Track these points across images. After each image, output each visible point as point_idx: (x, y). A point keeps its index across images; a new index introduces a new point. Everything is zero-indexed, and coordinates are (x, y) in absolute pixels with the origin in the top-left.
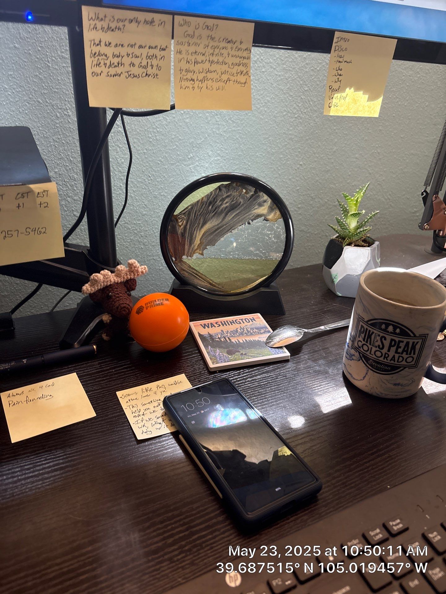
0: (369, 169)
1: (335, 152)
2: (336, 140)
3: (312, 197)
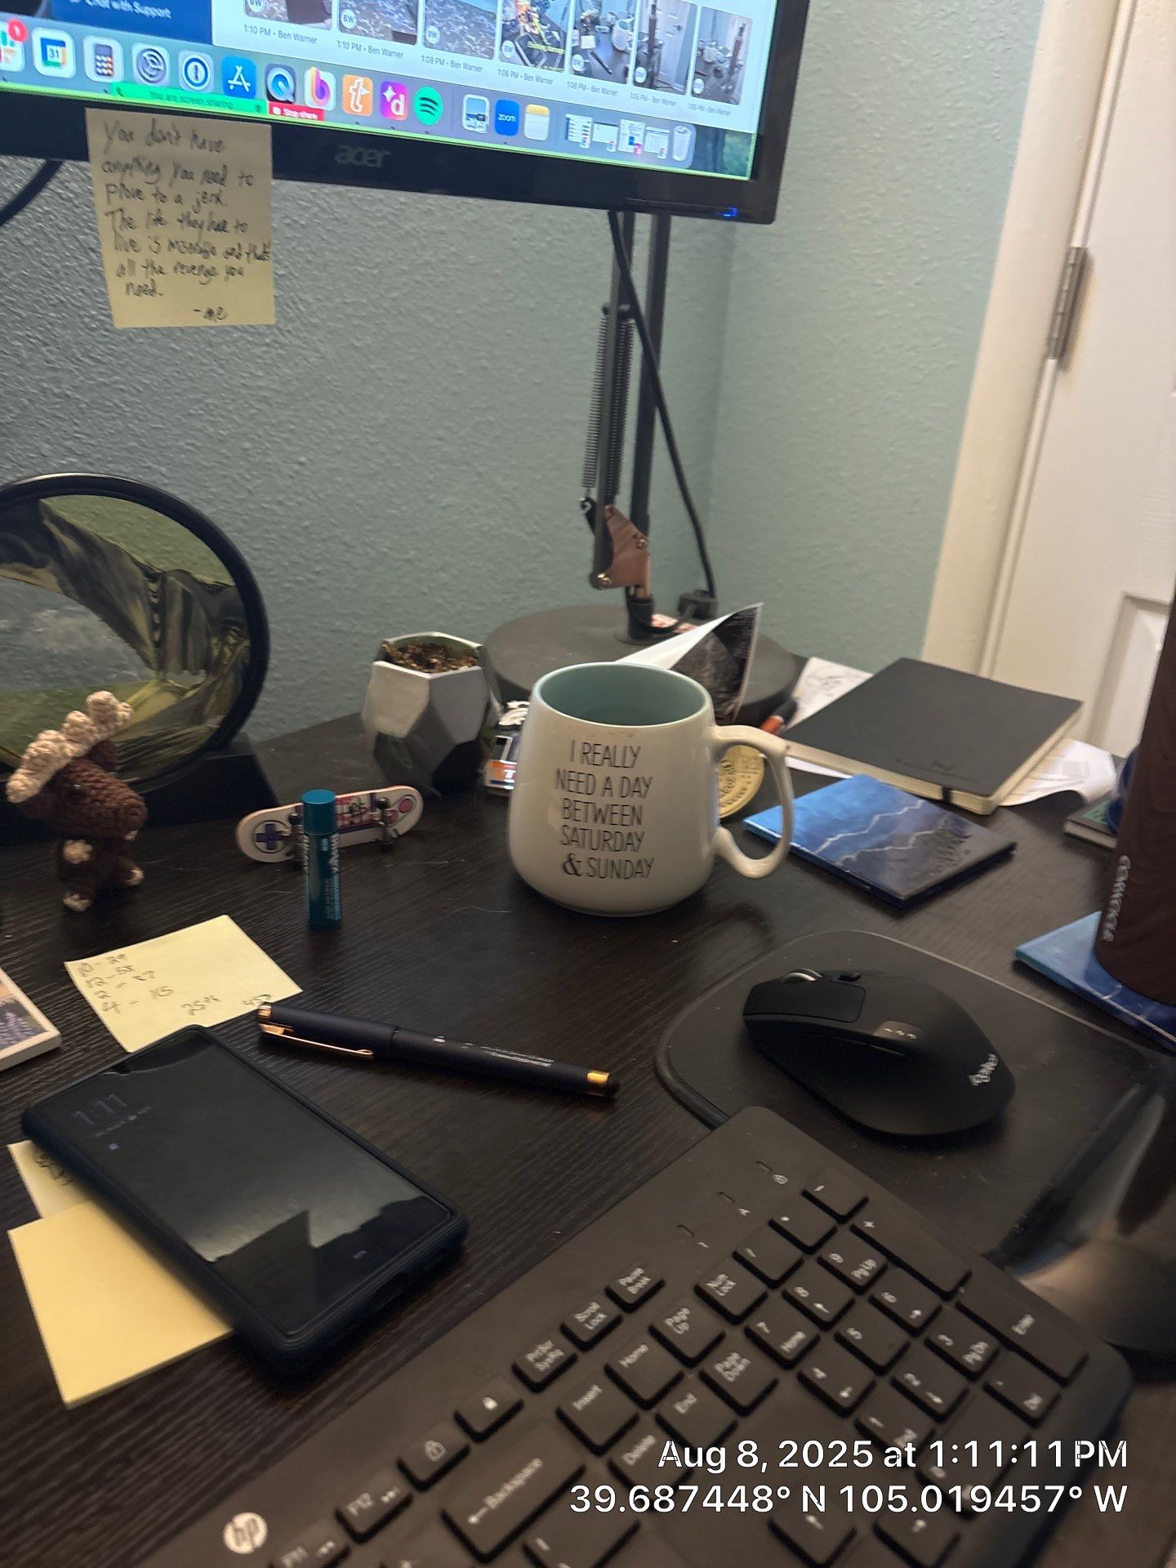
1: (383, 426)
2: (381, 396)
3: (345, 544)
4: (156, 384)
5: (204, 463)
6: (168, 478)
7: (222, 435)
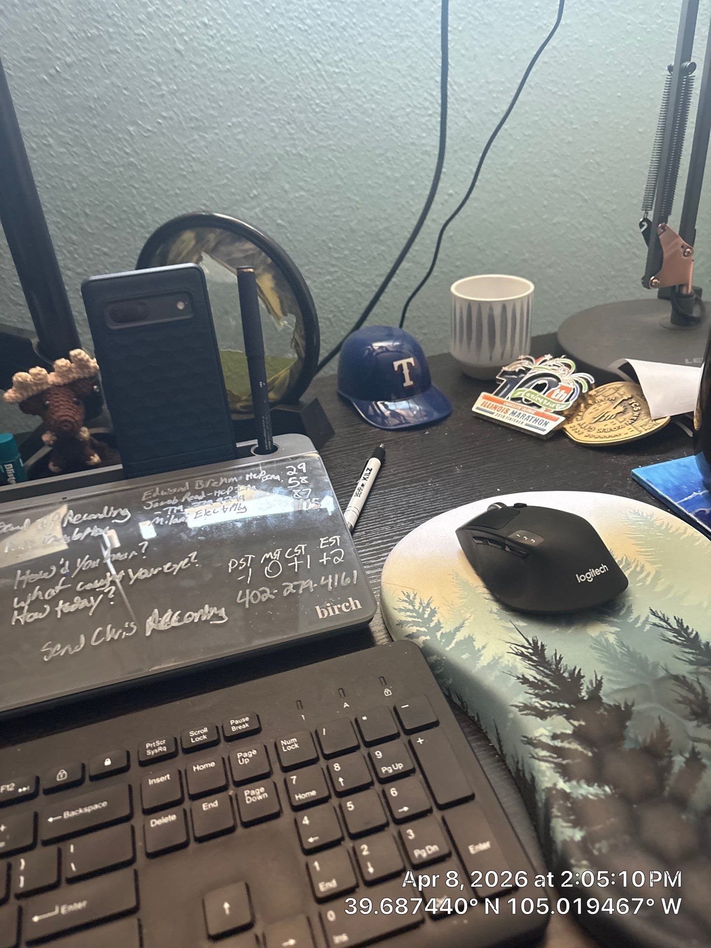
0: (582, 193)
1: (511, 168)
3: (478, 248)
4: (354, 144)
5: (383, 194)
6: (360, 204)
7: (396, 177)
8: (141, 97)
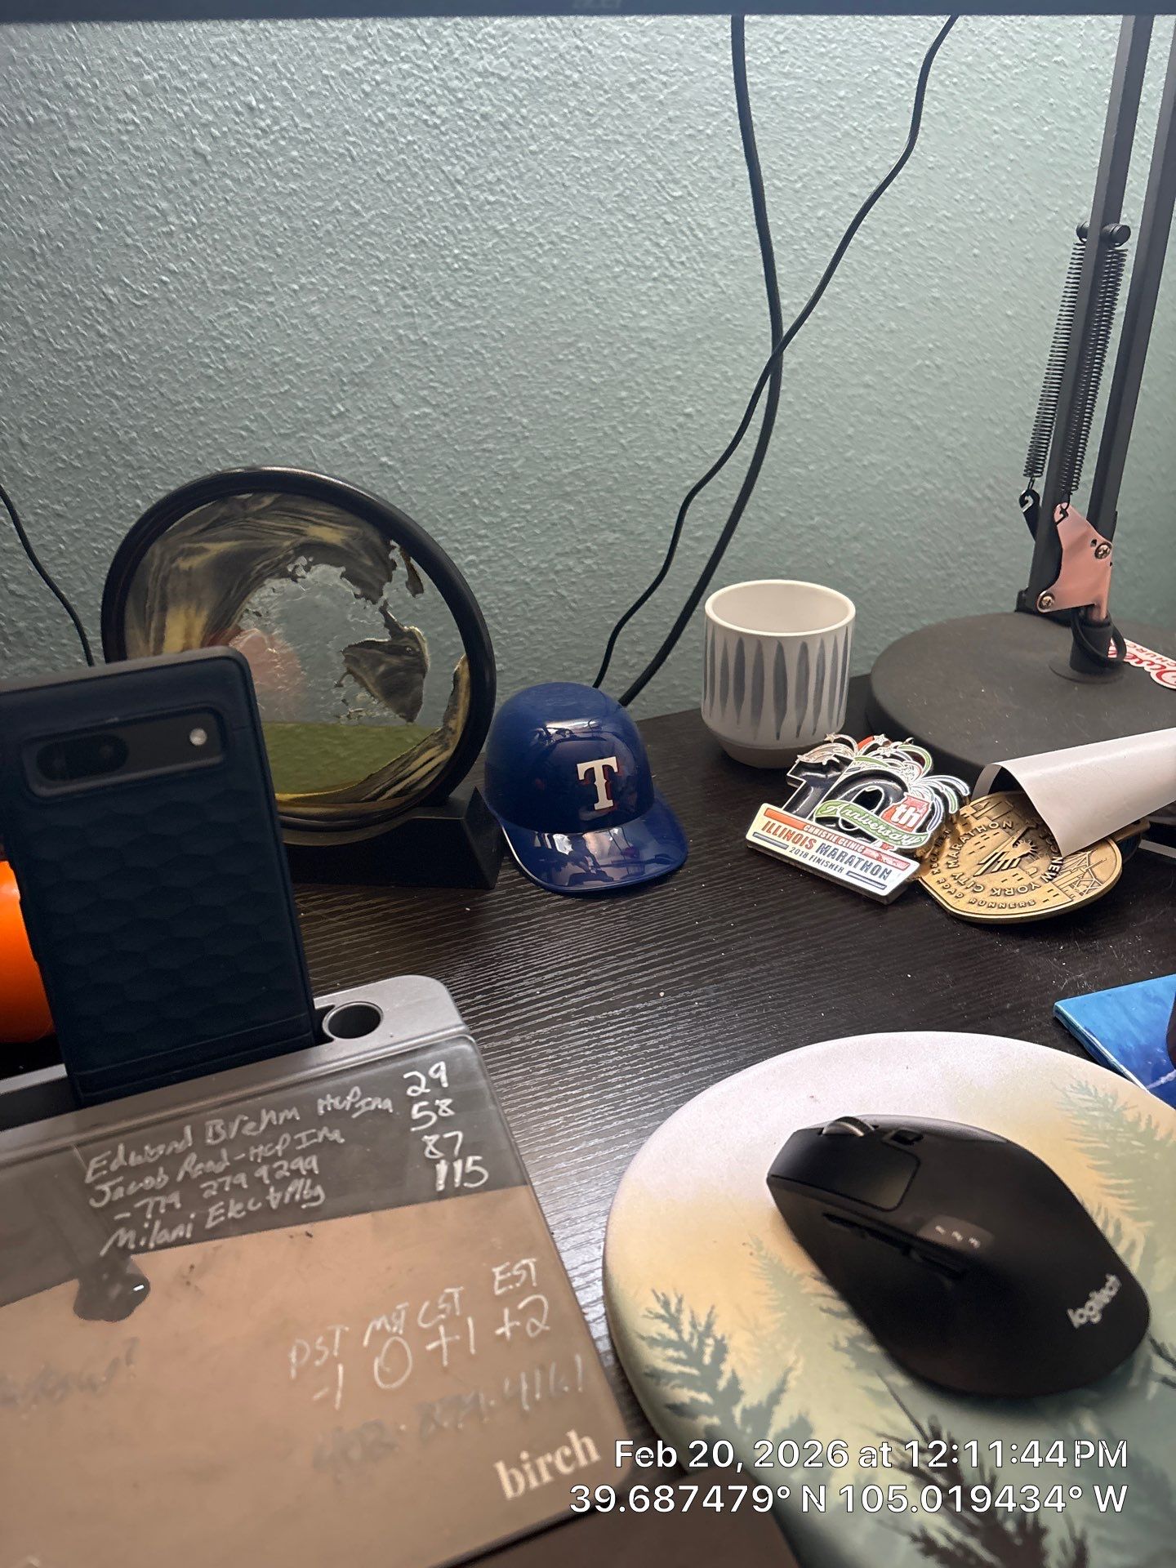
4: (521, 327)
5: (571, 414)
6: (530, 431)
7: (594, 383)
8: (127, 233)
